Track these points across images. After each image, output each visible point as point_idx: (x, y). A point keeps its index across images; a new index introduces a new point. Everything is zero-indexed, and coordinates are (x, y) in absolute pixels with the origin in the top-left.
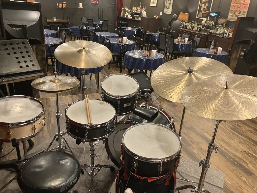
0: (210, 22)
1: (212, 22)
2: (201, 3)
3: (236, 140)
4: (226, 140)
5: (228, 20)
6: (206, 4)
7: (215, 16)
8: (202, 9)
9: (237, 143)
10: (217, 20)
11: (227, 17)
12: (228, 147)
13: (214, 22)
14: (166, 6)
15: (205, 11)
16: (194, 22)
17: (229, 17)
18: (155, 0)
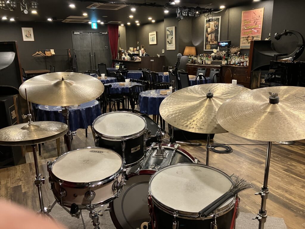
0: (221, 52)
1: (224, 52)
2: (207, 34)
3: (296, 184)
4: (284, 186)
5: (240, 48)
6: (213, 34)
7: (226, 46)
8: (209, 40)
9: (300, 188)
10: (229, 50)
11: (239, 45)
12: (289, 195)
13: (225, 52)
14: (168, 42)
15: (213, 42)
16: (203, 55)
17: (241, 45)
18: (154, 38)
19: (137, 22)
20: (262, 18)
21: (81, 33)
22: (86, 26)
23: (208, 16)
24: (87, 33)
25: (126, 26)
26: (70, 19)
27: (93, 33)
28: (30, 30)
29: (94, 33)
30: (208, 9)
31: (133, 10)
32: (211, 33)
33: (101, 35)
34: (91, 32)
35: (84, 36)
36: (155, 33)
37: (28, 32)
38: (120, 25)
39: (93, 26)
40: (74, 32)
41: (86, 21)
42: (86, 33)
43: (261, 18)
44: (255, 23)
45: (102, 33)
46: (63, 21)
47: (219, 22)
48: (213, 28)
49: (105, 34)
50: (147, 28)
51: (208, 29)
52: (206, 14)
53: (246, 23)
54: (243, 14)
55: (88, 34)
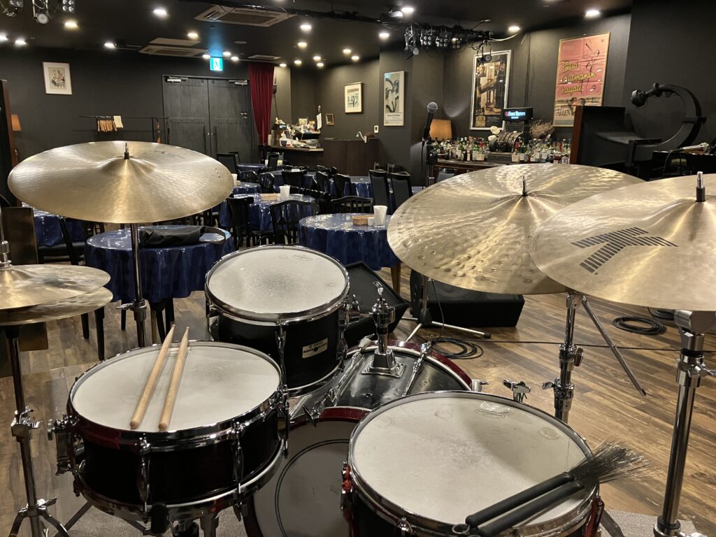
0: (510, 134)
1: (516, 134)
2: (478, 91)
5: (554, 125)
6: (492, 92)
7: (521, 118)
8: (483, 104)
10: (527, 129)
11: (552, 119)
13: (519, 134)
14: (388, 107)
15: (491, 110)
16: (468, 140)
17: (556, 118)
18: (357, 97)
19: (317, 58)
20: (606, 57)
21: (185, 81)
22: (196, 65)
23: (481, 49)
24: (200, 80)
25: (291, 67)
26: (159, 46)
27: (213, 82)
28: (63, 69)
29: (216, 81)
30: (480, 33)
31: (306, 27)
32: (488, 89)
33: (231, 86)
34: (208, 79)
35: (191, 87)
36: (359, 86)
37: (59, 72)
38: (278, 65)
39: (215, 65)
40: (167, 78)
41: (198, 51)
42: (197, 80)
43: (603, 56)
44: (589, 68)
45: (234, 83)
46: (143, 51)
47: (506, 63)
48: (493, 77)
49: (242, 84)
50: (341, 74)
51: (481, 78)
52: (476, 45)
53: (567, 68)
54: (562, 46)
55: (202, 84)
